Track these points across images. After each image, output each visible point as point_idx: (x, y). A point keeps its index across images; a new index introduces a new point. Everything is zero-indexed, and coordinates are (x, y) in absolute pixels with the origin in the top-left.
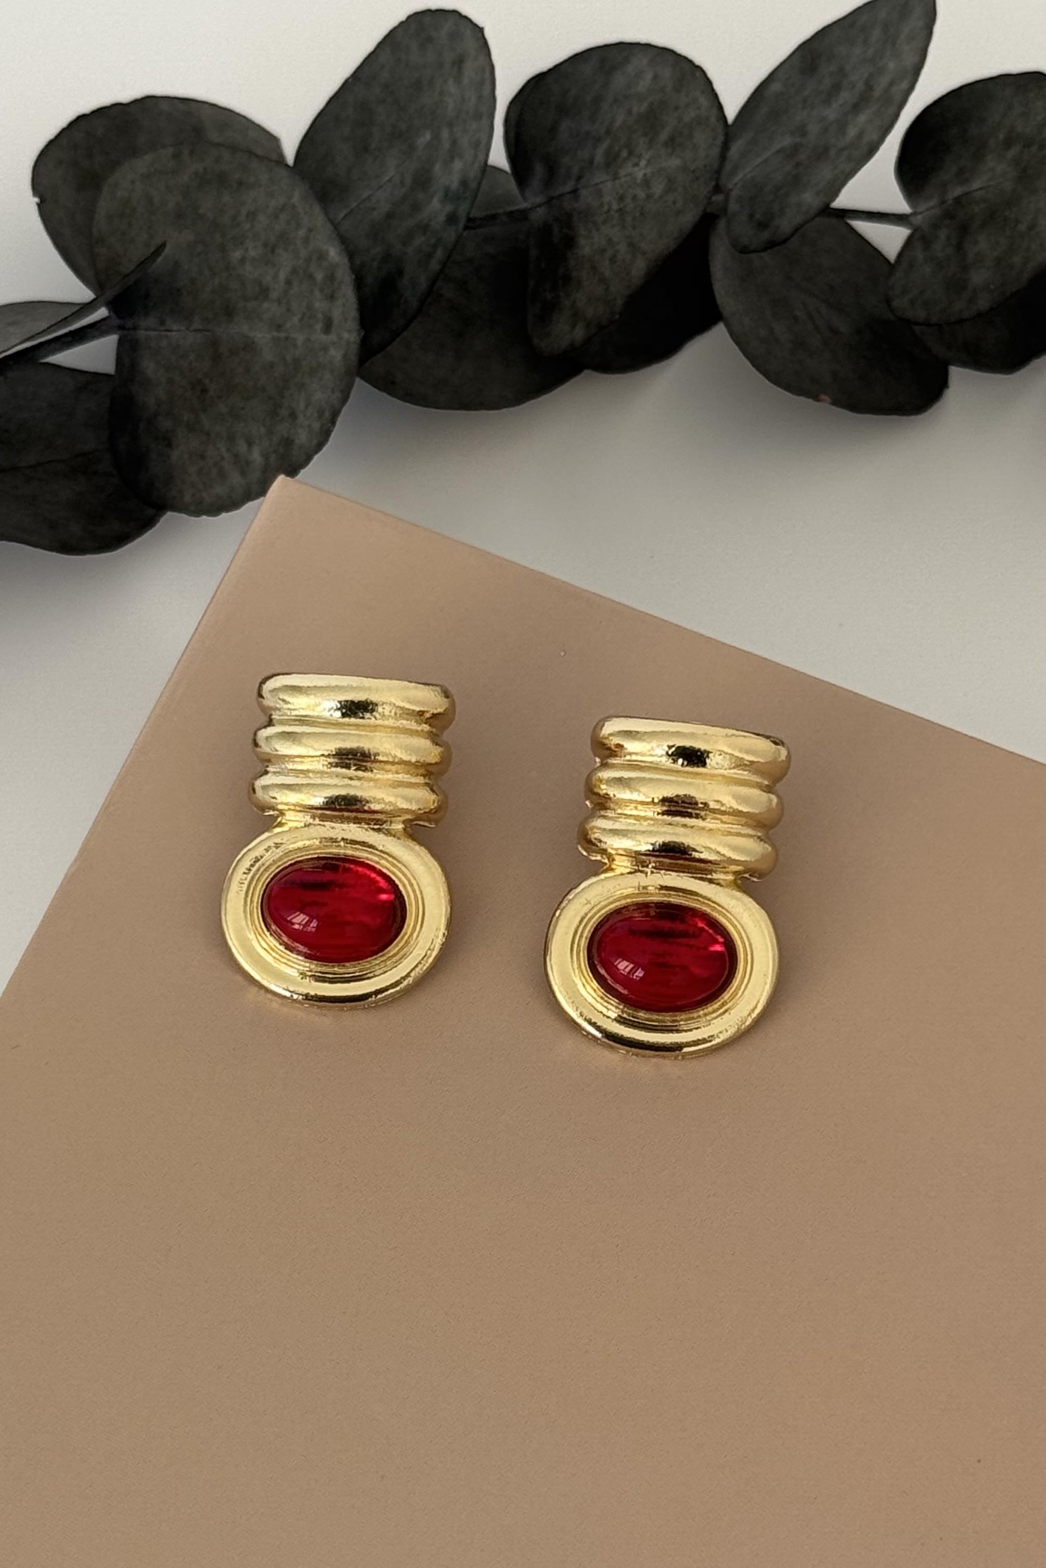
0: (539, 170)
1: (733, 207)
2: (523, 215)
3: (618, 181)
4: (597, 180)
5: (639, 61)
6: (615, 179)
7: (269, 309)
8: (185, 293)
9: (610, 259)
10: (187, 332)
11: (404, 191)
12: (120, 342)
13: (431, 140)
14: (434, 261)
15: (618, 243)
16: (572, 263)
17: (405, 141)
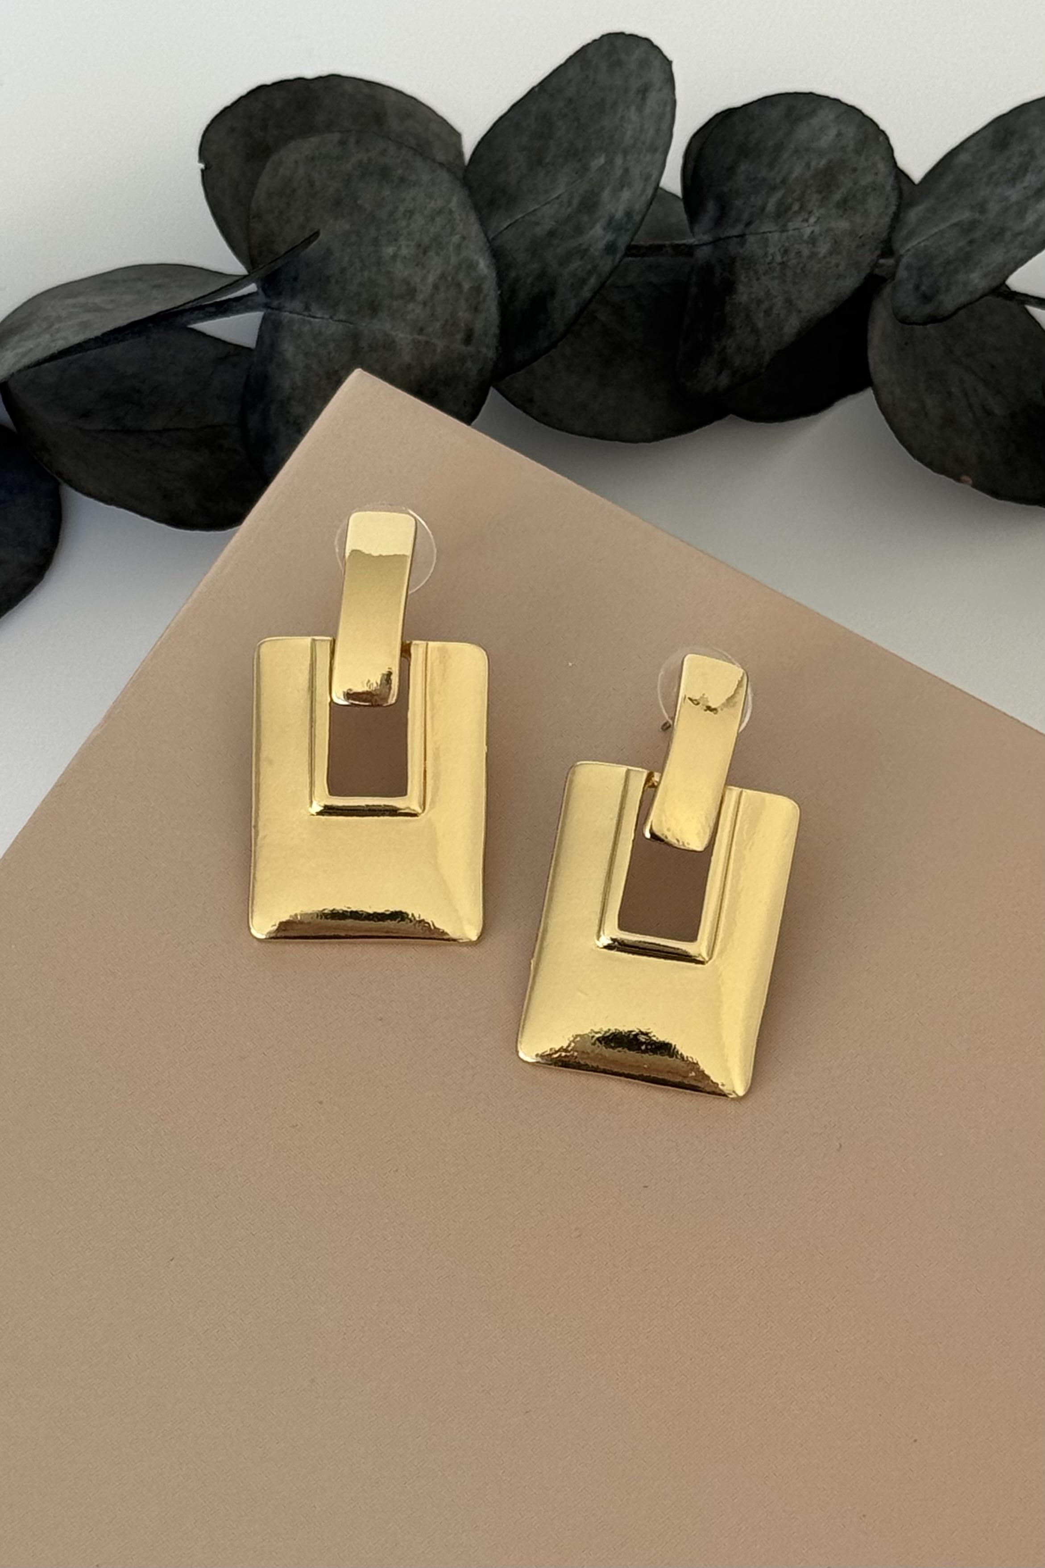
0: (711, 207)
1: (902, 273)
2: (689, 251)
3: (785, 234)
4: (764, 229)
5: (826, 115)
6: (782, 231)
7: (413, 310)
8: (333, 281)
9: (765, 312)
10: (330, 321)
11: (569, 210)
12: (264, 319)
13: (606, 162)
14: (586, 288)
15: (776, 297)
16: (728, 308)
17: (580, 160)
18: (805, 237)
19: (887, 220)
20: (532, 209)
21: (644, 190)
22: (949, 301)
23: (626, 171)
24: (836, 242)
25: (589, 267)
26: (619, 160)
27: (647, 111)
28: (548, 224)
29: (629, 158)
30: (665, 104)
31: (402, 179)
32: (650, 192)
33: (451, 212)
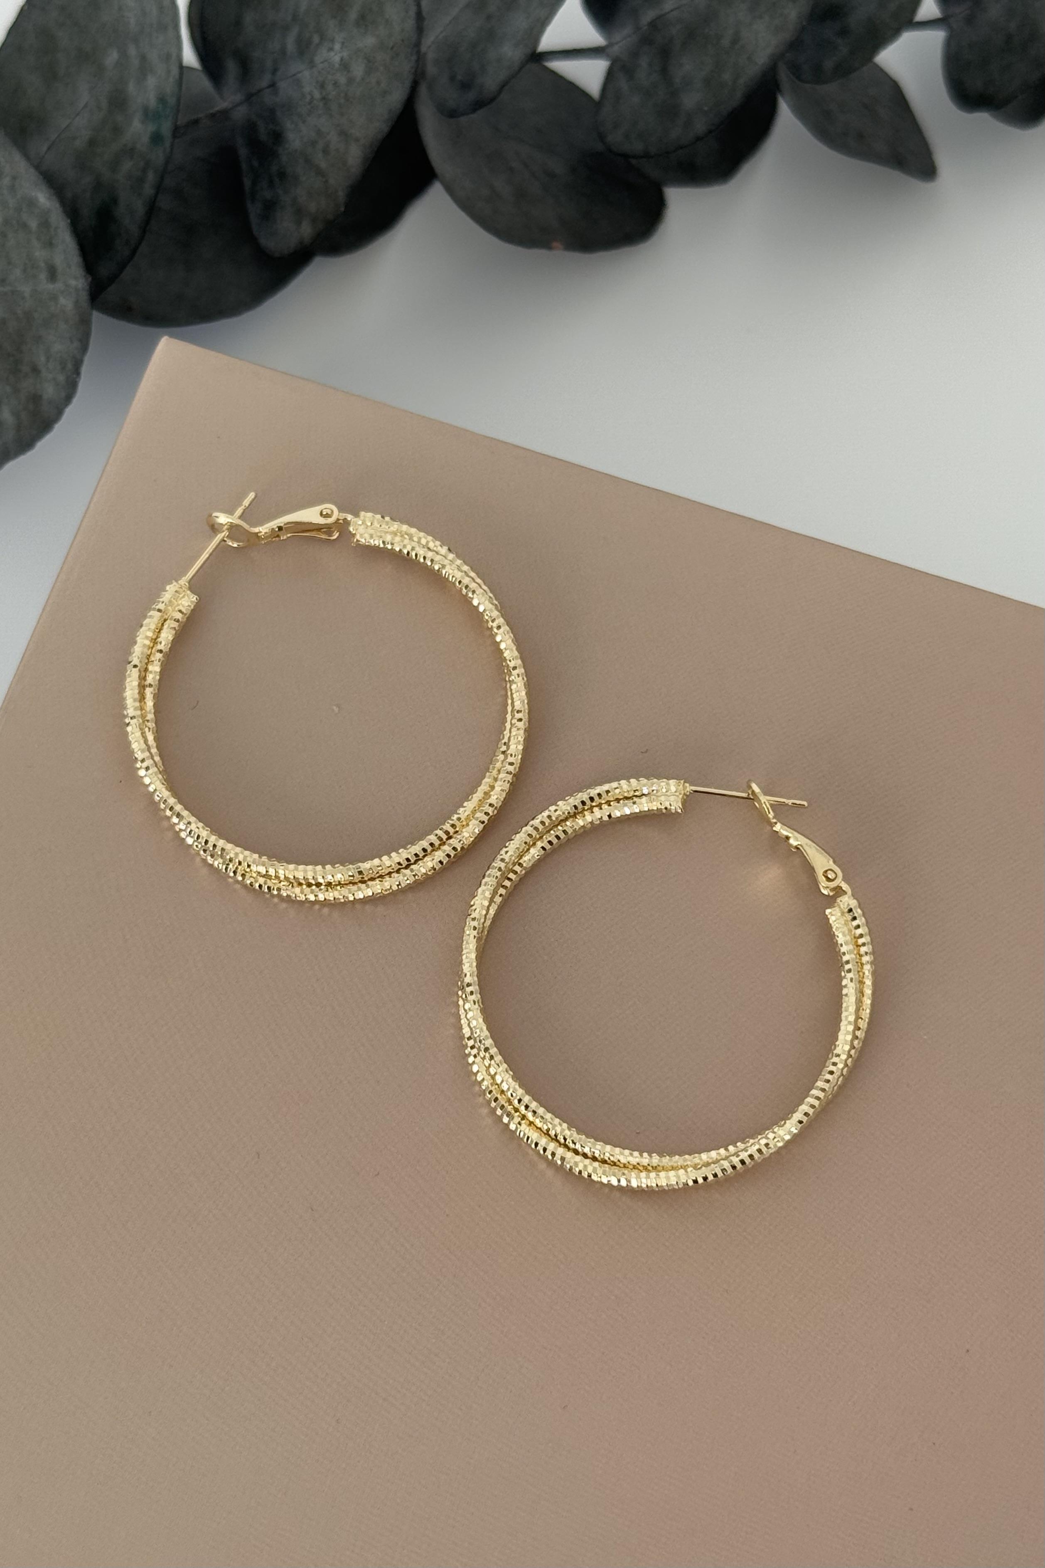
1: (431, 70)
3: (315, 68)
4: (293, 70)
6: (311, 67)
9: (323, 151)
15: (328, 134)
16: (284, 158)
18: (337, 66)
19: (410, 23)
20: (64, 126)
21: (169, 72)
22: (490, 81)
23: (143, 58)
24: (369, 61)
26: (132, 51)
32: (175, 71)
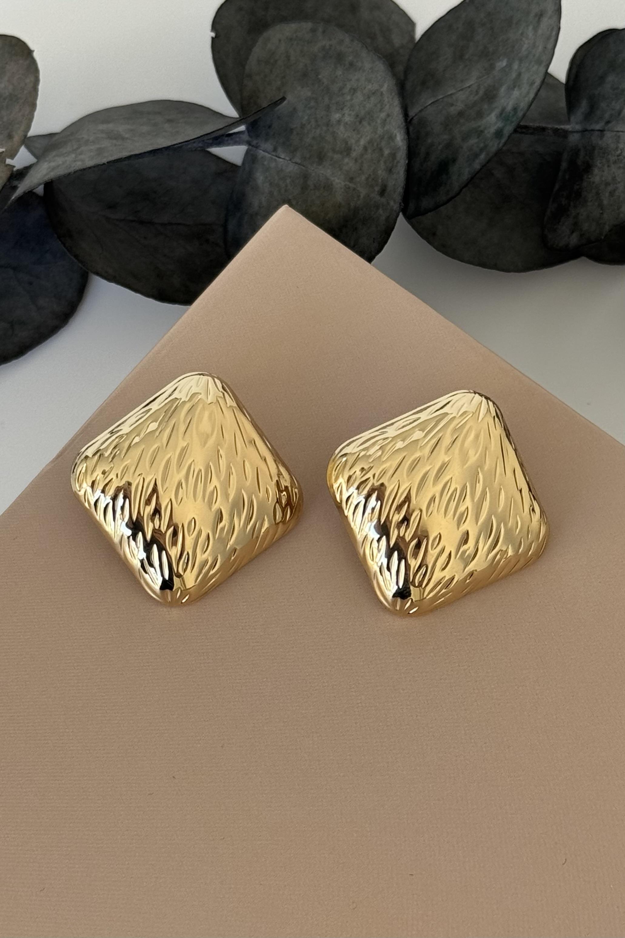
0: (584, 105)
2: (565, 134)
7: (348, 164)
8: (295, 133)
10: (289, 162)
11: (476, 98)
12: (247, 153)
13: (505, 66)
14: (477, 161)
17: (489, 60)
25: (482, 145)
27: (540, 32)
28: (460, 106)
29: (522, 65)
30: (552, 29)
31: (351, 64)
33: (382, 94)
